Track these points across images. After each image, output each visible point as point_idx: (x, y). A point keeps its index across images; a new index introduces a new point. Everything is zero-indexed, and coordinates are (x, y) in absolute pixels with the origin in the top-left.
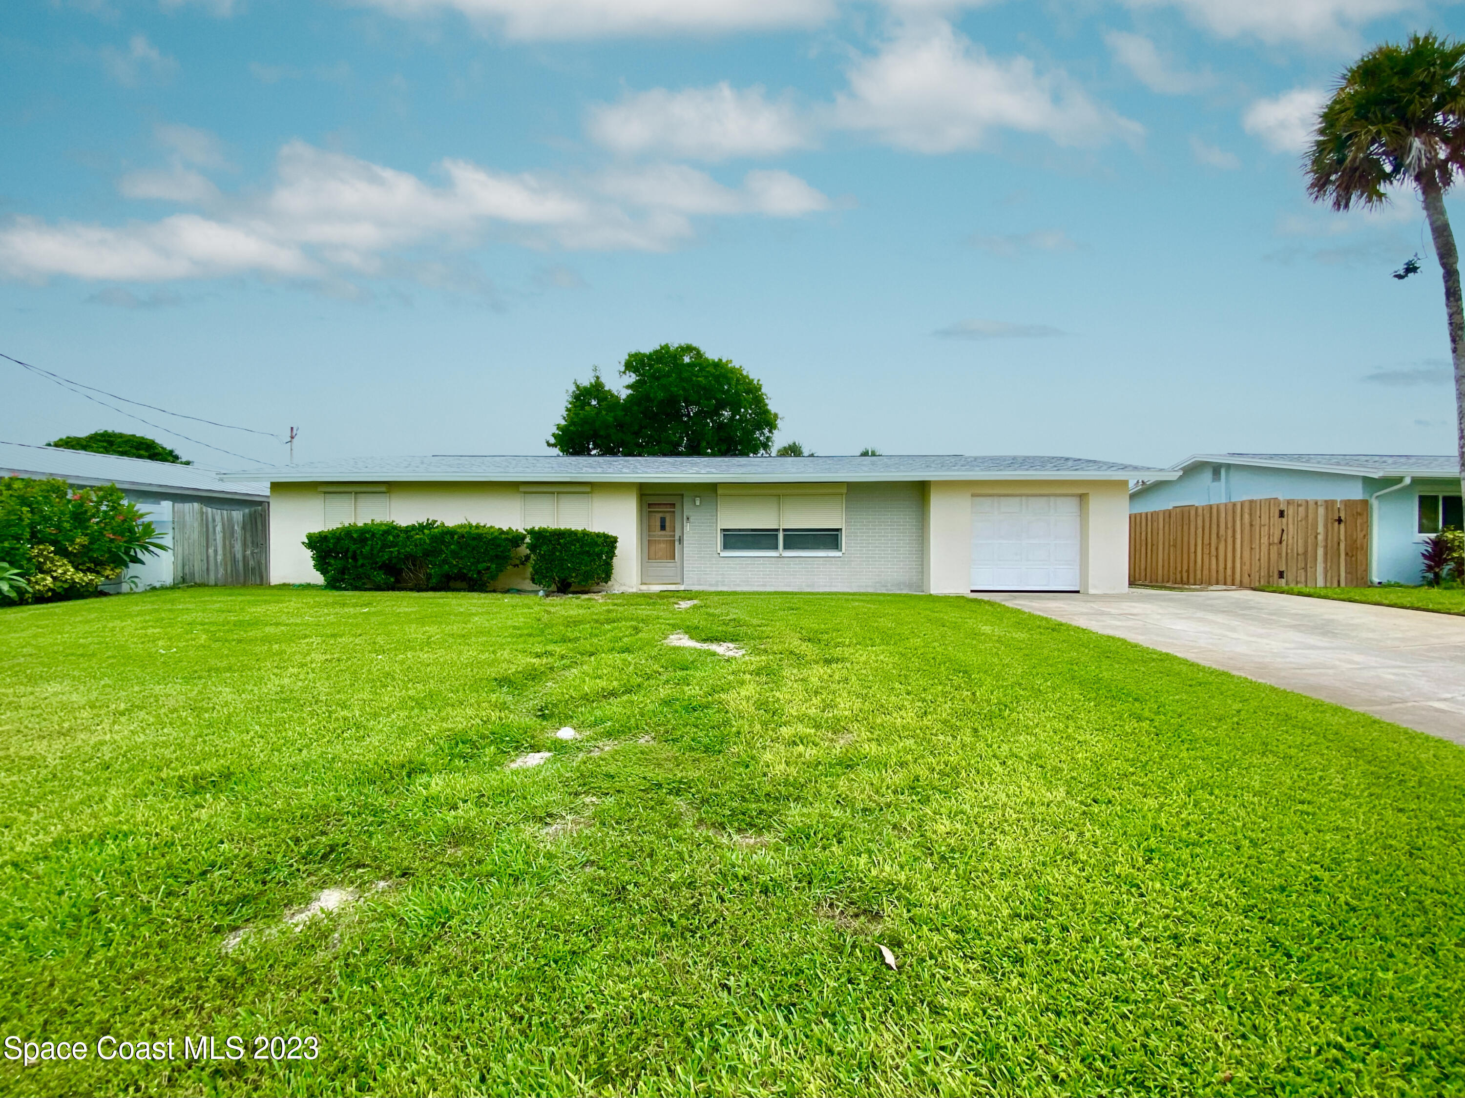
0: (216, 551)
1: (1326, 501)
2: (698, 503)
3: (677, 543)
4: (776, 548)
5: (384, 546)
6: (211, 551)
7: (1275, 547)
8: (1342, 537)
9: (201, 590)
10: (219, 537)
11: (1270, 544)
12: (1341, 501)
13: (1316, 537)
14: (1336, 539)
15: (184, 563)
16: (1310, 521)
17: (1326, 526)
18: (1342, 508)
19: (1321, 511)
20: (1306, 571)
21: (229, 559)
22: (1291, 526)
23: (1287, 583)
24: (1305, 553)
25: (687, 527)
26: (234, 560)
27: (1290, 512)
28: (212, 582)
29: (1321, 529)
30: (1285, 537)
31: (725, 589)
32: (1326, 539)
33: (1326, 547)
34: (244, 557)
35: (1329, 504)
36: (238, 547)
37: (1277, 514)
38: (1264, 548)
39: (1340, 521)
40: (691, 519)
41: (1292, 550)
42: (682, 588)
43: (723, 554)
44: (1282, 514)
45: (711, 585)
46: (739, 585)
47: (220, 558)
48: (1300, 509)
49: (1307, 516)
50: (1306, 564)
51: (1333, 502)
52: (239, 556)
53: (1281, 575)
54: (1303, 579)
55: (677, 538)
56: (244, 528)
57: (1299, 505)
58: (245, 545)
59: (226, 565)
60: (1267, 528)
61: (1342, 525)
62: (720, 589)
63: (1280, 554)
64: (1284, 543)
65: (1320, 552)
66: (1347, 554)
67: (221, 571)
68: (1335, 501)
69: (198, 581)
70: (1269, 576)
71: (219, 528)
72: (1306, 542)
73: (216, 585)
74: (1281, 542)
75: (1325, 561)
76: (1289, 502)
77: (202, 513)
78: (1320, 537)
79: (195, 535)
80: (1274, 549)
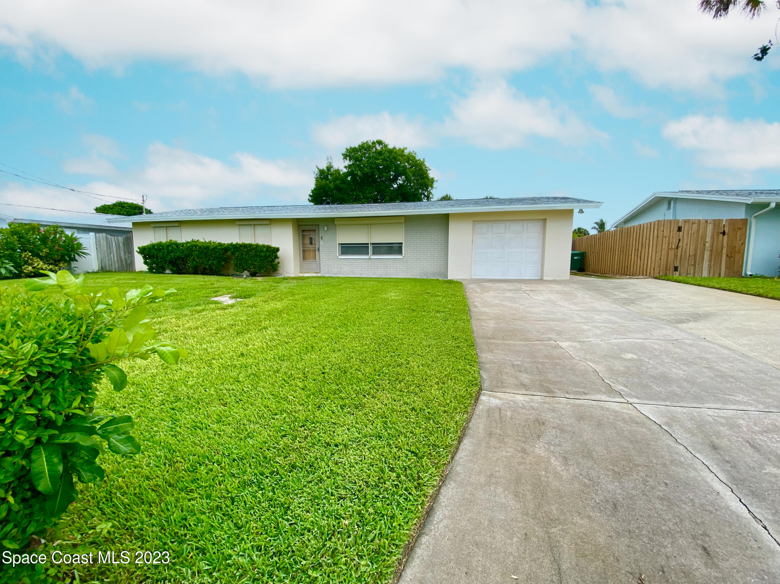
0: (114, 256)
1: (714, 220)
2: (326, 229)
3: (317, 251)
4: (368, 254)
5: (169, 253)
6: (112, 255)
7: (673, 251)
8: (725, 245)
9: (109, 273)
10: (114, 249)
11: (669, 249)
12: (726, 220)
13: (704, 245)
14: (720, 246)
15: (102, 261)
16: (700, 234)
17: (713, 237)
18: (727, 224)
19: (710, 228)
20: (695, 267)
21: (119, 260)
22: (685, 237)
23: (680, 275)
24: (695, 255)
25: (322, 243)
26: (122, 261)
27: (686, 229)
28: (114, 270)
29: (708, 239)
30: (681, 244)
31: (341, 276)
32: (712, 246)
33: (711, 251)
34: (125, 258)
35: (717, 223)
36: (122, 254)
37: (676, 229)
38: (664, 252)
39: (724, 233)
40: (323, 238)
41: (686, 252)
42: (319, 275)
43: (340, 257)
44: (680, 229)
45: (335, 274)
46: (348, 274)
47: (116, 259)
48: (694, 226)
49: (698, 230)
50: (695, 262)
51: (720, 221)
52: (123, 258)
53: (676, 269)
54: (692, 272)
55: (317, 248)
56: (124, 245)
57: (693, 223)
58: (125, 253)
59: (118, 262)
60: (667, 238)
61: (726, 237)
62: (339, 276)
63: (676, 256)
64: (680, 249)
65: (707, 254)
66: (727, 256)
67: (117, 266)
68: (723, 220)
69: (108, 269)
70: (666, 270)
71: (114, 245)
72: (696, 249)
73: (115, 271)
74: (677, 248)
75: (710, 261)
76: (685, 221)
77: (107, 238)
78: (707, 245)
79: (105, 249)
80: (672, 254)
